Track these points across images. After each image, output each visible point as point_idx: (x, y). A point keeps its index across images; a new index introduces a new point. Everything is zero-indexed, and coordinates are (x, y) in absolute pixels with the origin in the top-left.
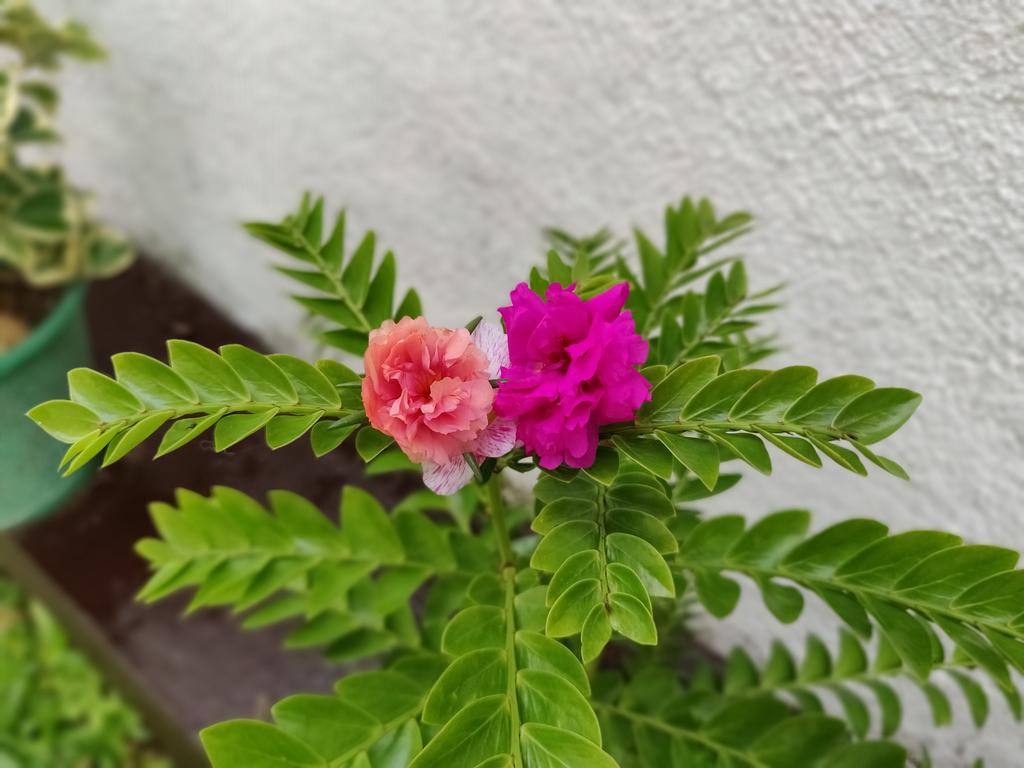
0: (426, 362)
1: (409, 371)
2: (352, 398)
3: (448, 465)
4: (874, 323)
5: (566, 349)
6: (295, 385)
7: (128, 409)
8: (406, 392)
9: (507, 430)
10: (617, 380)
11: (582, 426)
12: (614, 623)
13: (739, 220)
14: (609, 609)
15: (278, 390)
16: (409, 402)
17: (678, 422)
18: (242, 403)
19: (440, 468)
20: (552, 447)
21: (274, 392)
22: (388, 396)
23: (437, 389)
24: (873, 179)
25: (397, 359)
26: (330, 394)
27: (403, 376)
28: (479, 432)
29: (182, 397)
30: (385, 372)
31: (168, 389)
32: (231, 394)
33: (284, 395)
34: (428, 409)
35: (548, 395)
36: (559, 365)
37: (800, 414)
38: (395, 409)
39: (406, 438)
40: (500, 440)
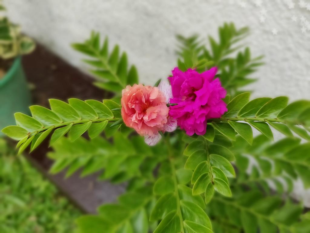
0: (144, 100)
1: (137, 104)
2: (117, 114)
3: (154, 136)
4: (286, 60)
5: (194, 92)
6: (97, 111)
7: (37, 126)
8: (137, 112)
9: (174, 122)
10: (215, 104)
11: (202, 122)
12: (215, 188)
13: (245, 30)
14: (213, 183)
15: (91, 114)
16: (138, 115)
17: (236, 117)
18: (79, 120)
19: (150, 137)
20: (191, 129)
21: (89, 114)
22: (130, 113)
23: (149, 111)
24: (289, 10)
25: (133, 101)
26: (109, 113)
27: (135, 106)
28: (164, 124)
29: (56, 120)
30: (129, 105)
31: (51, 117)
32: (73, 117)
33: (93, 115)
34: (146, 118)
35: (189, 111)
36: (192, 98)
37: (283, 115)
38: (133, 118)
39: (138, 128)
40: (171, 126)
